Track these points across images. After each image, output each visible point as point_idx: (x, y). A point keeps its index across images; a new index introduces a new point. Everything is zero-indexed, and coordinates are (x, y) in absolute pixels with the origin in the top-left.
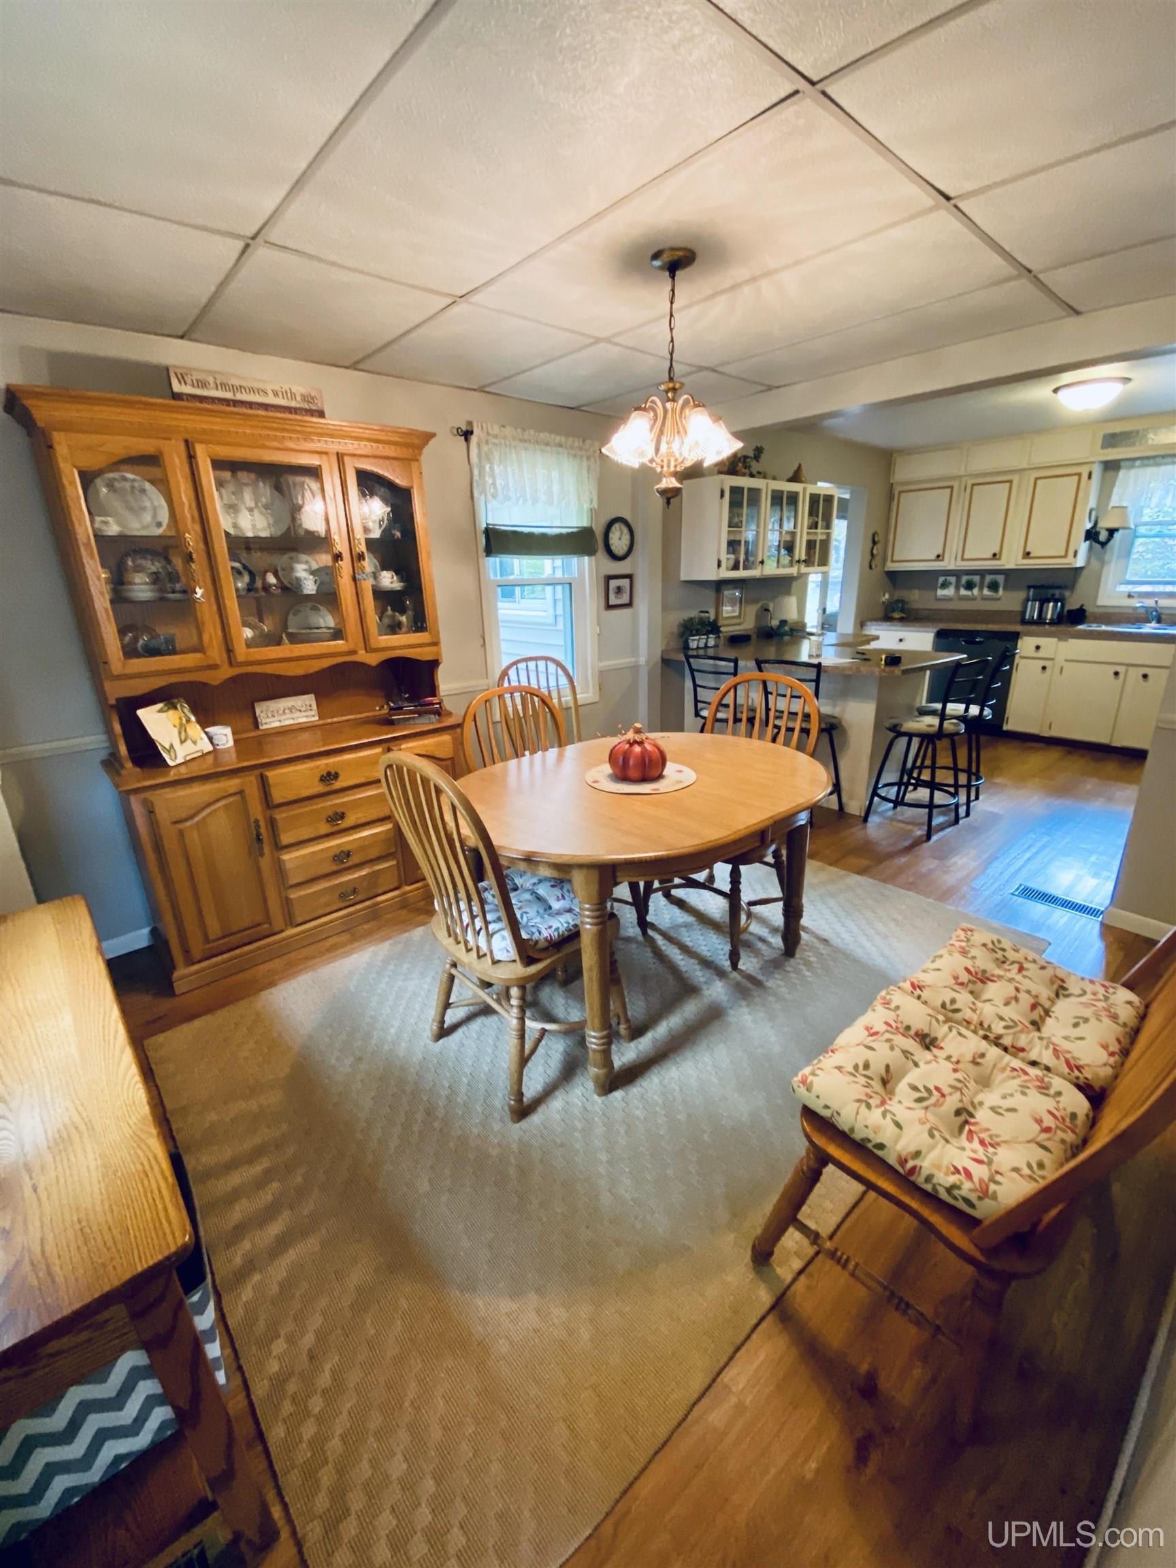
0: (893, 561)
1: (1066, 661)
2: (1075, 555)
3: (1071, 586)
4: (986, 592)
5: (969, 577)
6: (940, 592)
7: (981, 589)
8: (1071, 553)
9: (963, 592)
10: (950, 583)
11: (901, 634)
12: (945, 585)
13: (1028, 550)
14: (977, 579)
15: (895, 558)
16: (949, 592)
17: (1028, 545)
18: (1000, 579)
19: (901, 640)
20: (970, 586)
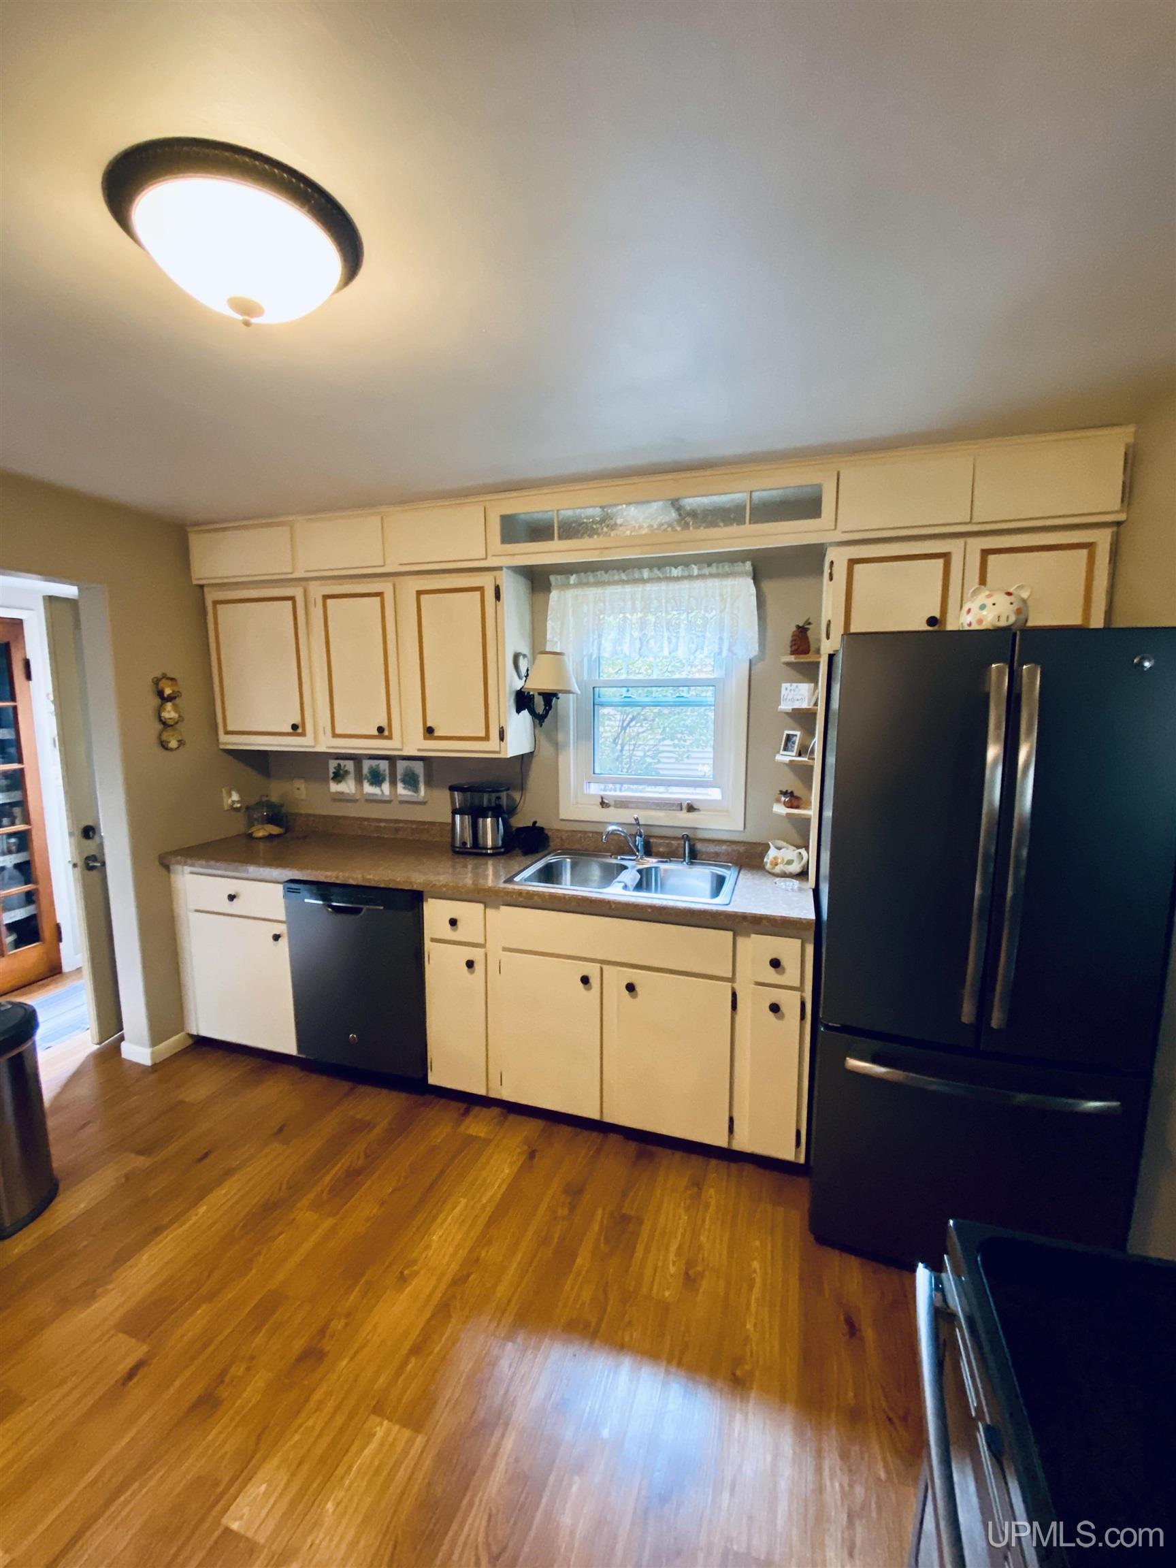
0: (227, 733)
1: (505, 949)
2: (502, 738)
3: (520, 784)
4: (401, 790)
5: (374, 763)
6: (334, 787)
7: (393, 783)
8: (494, 733)
9: (368, 789)
10: (347, 772)
11: (232, 886)
12: (339, 776)
13: (429, 724)
14: (384, 765)
15: (230, 728)
16: (347, 787)
17: (428, 718)
18: (419, 767)
19: (232, 898)
20: (376, 779)
